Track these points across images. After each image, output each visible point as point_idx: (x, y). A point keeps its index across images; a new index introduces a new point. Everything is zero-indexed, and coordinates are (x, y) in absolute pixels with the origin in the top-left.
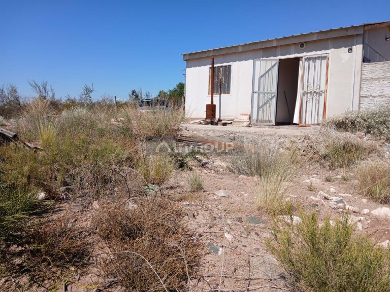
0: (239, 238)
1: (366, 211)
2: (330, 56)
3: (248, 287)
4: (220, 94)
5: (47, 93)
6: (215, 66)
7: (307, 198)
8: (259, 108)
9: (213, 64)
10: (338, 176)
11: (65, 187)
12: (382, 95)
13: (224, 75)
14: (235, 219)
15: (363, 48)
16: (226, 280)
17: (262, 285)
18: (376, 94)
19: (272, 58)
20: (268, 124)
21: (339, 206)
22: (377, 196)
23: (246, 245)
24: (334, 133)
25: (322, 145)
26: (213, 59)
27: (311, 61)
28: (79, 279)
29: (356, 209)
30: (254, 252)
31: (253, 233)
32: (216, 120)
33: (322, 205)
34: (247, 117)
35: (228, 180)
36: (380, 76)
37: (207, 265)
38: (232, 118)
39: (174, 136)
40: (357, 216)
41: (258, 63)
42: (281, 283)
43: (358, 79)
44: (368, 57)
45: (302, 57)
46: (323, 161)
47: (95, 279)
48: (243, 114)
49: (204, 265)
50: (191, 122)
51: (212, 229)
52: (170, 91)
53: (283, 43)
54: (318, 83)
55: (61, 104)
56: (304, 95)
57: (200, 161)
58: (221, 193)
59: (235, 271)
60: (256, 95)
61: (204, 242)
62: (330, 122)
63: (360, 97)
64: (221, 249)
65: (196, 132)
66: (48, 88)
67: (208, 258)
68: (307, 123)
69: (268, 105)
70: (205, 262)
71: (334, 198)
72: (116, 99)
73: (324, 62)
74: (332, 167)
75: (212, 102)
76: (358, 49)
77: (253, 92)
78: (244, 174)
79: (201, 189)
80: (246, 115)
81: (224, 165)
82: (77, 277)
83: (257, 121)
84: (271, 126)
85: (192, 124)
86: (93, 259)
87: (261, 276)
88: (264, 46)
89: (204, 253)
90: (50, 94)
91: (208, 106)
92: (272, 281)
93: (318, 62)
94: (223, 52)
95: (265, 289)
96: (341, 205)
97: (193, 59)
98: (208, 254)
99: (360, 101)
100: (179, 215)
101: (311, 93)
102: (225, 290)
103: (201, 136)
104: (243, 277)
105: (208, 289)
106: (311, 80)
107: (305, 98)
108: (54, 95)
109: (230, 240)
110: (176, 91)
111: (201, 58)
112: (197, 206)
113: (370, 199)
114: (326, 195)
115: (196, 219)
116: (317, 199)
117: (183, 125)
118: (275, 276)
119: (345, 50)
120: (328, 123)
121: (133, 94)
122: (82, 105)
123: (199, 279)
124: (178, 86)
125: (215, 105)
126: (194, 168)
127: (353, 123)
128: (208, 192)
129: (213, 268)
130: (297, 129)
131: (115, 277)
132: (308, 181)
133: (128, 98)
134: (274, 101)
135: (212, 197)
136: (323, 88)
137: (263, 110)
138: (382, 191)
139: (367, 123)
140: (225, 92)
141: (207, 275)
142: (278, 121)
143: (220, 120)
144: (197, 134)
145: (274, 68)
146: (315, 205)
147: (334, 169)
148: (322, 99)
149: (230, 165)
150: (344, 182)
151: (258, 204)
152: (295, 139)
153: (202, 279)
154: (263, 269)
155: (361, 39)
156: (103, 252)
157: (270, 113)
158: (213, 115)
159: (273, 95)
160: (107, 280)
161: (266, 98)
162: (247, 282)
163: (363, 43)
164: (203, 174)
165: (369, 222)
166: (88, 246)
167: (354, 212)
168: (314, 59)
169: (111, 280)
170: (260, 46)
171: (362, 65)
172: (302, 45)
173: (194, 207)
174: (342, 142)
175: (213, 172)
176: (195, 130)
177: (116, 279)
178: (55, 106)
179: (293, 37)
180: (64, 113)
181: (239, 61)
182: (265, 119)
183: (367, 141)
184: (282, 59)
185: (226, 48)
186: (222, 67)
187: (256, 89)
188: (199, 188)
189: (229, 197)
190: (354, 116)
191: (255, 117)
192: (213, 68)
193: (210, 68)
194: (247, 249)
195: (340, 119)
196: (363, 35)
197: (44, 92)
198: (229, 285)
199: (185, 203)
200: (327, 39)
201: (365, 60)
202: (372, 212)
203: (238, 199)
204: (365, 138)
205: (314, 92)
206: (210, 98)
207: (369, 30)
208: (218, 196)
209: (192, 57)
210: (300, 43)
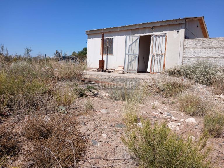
0: (110, 137)
1: (182, 120)
2: (167, 35)
3: (113, 164)
4: (107, 54)
5: (4, 51)
6: (104, 38)
7: (151, 113)
8: (129, 63)
9: (103, 37)
10: (169, 101)
11: (9, 108)
12: (194, 57)
13: (110, 43)
14: (109, 126)
15: (185, 31)
16: (100, 160)
17: (121, 162)
18: (191, 56)
19: (136, 35)
20: (134, 72)
21: (168, 118)
22: (189, 112)
23: (114, 140)
24: (168, 77)
25: (161, 84)
26: (103, 34)
27: (157, 37)
28: (12, 163)
29: (177, 119)
30: (118, 144)
31: (118, 133)
32: (105, 69)
33: (159, 117)
34: (122, 68)
35: (109, 104)
36: (193, 46)
37: (91, 152)
38: (114, 68)
39: (79, 78)
40: (177, 123)
41: (128, 37)
42: (131, 161)
43: (182, 48)
44: (188, 36)
45: (152, 35)
46: (161, 93)
47: (21, 163)
48: (120, 66)
49: (88, 152)
50: (91, 70)
51: (95, 132)
52: (79, 52)
53: (142, 27)
54: (161, 50)
55: (12, 58)
56: (153, 56)
57: (93, 93)
58: (104, 111)
59: (106, 155)
60: (127, 56)
61: (90, 139)
62: (166, 71)
63: (183, 58)
64: (99, 143)
65: (92, 76)
66: (4, 49)
67: (91, 148)
68: (154, 71)
69: (134, 61)
70: (89, 150)
71: (166, 113)
72: (46, 56)
73: (164, 38)
74: (166, 96)
75: (103, 59)
76: (182, 31)
77: (126, 54)
78: (118, 100)
79: (92, 109)
80: (122, 67)
81: (107, 95)
82: (11, 162)
83: (128, 70)
84: (135, 73)
85: (91, 71)
86: (22, 151)
87: (120, 158)
88: (132, 28)
89: (89, 146)
90: (6, 52)
91: (100, 61)
92: (126, 160)
93: (161, 38)
94: (109, 31)
95: (122, 165)
96: (169, 117)
97: (92, 34)
98: (92, 146)
99: (183, 60)
100: (75, 124)
101: (157, 55)
102: (99, 166)
103: (95, 78)
104: (110, 159)
105: (89, 166)
106: (157, 48)
107: (153, 58)
108: (8, 53)
109: (105, 137)
110: (82, 52)
111: (96, 34)
112: (87, 118)
113: (185, 114)
114: (162, 111)
115: (86, 126)
116: (156, 113)
117: (85, 72)
118: (128, 157)
119: (175, 32)
120: (165, 72)
121: (57, 53)
122: (24, 59)
123: (85, 161)
124: (84, 49)
125: (104, 61)
126: (90, 97)
127: (178, 72)
128: (96, 111)
129: (93, 154)
130: (149, 75)
131: (34, 161)
132: (153, 104)
133: (54, 56)
134: (137, 59)
135: (98, 113)
136: (163, 53)
137: (131, 64)
138: (192, 109)
139: (186, 72)
140: (110, 54)
141: (89, 158)
142: (139, 70)
143: (107, 69)
144: (93, 77)
145: (137, 41)
146: (155, 117)
147: (167, 97)
148: (163, 58)
149: (110, 95)
150: (172, 104)
151: (124, 117)
152: (147, 81)
153: (86, 160)
154: (122, 153)
155: (184, 26)
156: (28, 147)
157: (135, 66)
158: (103, 67)
159: (136, 56)
160: (29, 163)
161: (132, 57)
162: (112, 161)
163: (185, 28)
164: (95, 100)
165: (183, 126)
166: (19, 144)
167: (175, 121)
168: (159, 36)
169: (31, 163)
170: (130, 28)
171: (184, 40)
172: (152, 28)
173: (86, 119)
174: (172, 82)
175: (100, 99)
176: (92, 75)
177: (34, 162)
178: (8, 59)
179: (148, 23)
180: (13, 64)
181: (118, 36)
182: (132, 69)
183: (185, 82)
184: (141, 36)
185: (111, 28)
186: (108, 39)
187: (127, 52)
188: (91, 108)
189: (108, 113)
190: (179, 68)
191: (126, 68)
192: (103, 40)
193: (102, 39)
194: (114, 143)
195: (172, 69)
196: (185, 24)
197: (2, 51)
198: (102, 164)
199: (80, 117)
200: (166, 25)
201: (186, 37)
202: (185, 121)
203: (113, 114)
204: (185, 80)
205: (159, 55)
206: (101, 56)
207: (188, 21)
208: (102, 113)
209: (91, 33)
210: (151, 27)
